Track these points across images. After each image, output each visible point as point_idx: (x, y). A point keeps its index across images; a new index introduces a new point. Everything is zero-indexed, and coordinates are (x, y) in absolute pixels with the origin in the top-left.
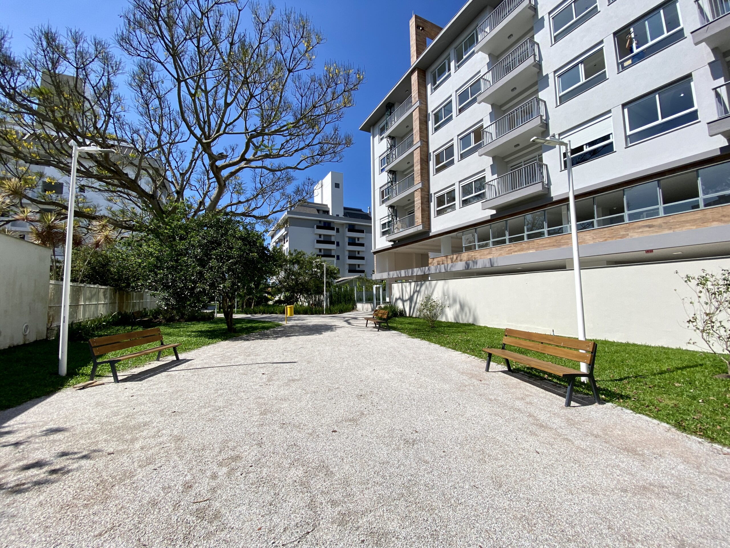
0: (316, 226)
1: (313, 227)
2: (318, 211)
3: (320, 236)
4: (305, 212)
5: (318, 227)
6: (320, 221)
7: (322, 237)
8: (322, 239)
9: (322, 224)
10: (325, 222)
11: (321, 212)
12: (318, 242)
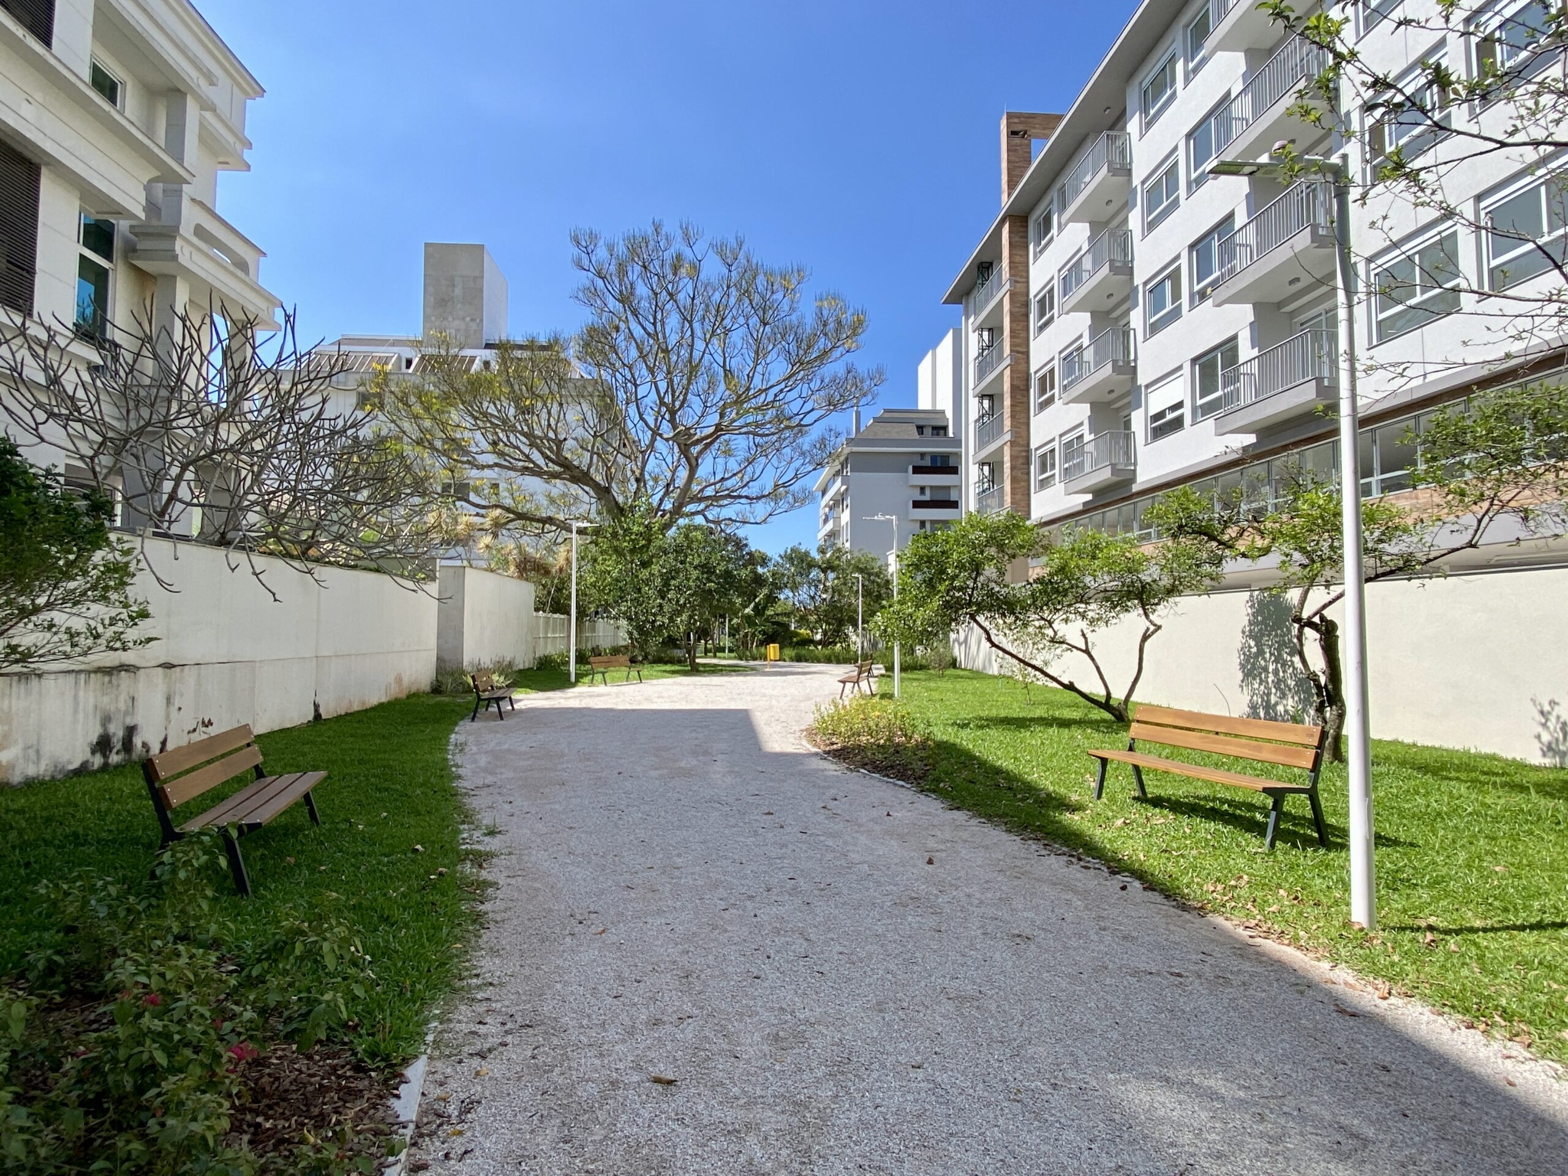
0: (910, 468)
1: (906, 471)
2: (920, 429)
3: (922, 489)
4: (886, 436)
5: (917, 470)
6: (922, 455)
7: (928, 492)
8: (927, 497)
9: (927, 462)
10: (934, 457)
11: (928, 431)
12: (917, 504)
